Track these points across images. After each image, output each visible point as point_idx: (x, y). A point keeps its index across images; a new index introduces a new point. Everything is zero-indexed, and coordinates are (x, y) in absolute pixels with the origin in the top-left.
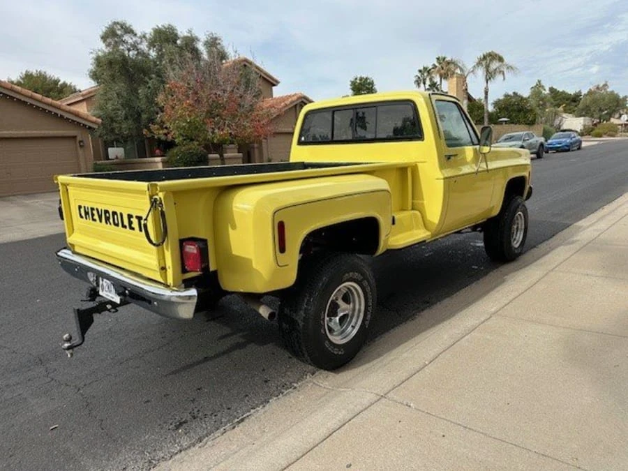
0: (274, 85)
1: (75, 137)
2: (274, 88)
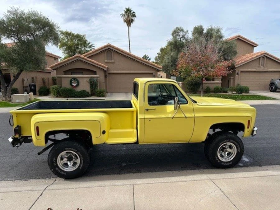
0: (255, 47)
1: (152, 73)
2: (254, 48)
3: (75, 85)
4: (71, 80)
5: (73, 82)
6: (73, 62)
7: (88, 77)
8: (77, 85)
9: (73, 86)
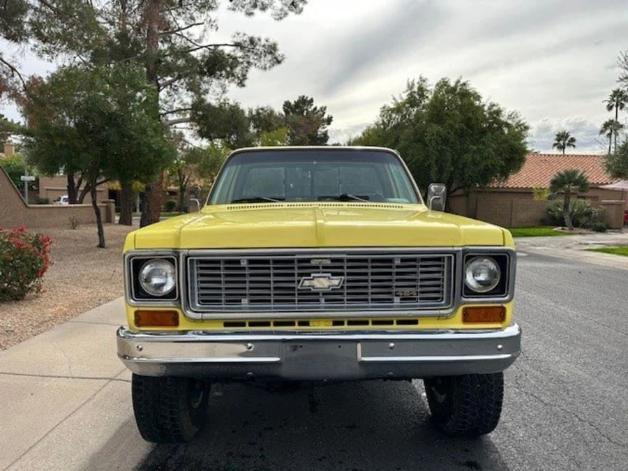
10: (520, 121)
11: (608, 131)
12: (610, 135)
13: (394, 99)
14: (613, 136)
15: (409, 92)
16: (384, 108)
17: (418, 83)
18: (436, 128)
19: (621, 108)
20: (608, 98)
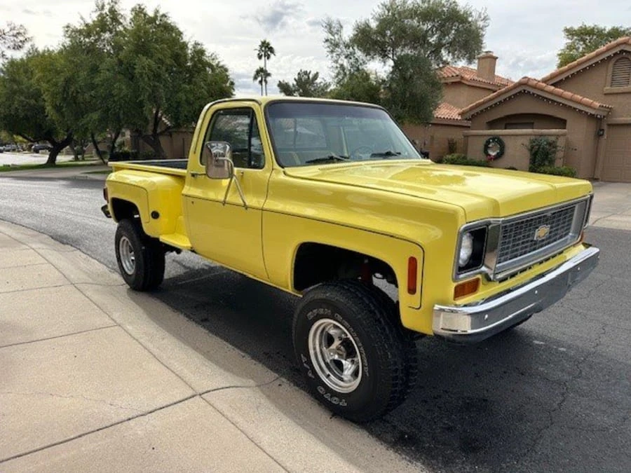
3: (493, 154)
4: (488, 142)
5: (490, 146)
6: (510, 98)
7: (530, 135)
8: (498, 153)
9: (490, 155)
10: (219, 62)
11: (259, 79)
12: (261, 82)
13: (82, 18)
14: (264, 83)
15: (99, 13)
16: (68, 27)
17: (109, 4)
18: (145, 61)
19: (268, 58)
20: (258, 48)
